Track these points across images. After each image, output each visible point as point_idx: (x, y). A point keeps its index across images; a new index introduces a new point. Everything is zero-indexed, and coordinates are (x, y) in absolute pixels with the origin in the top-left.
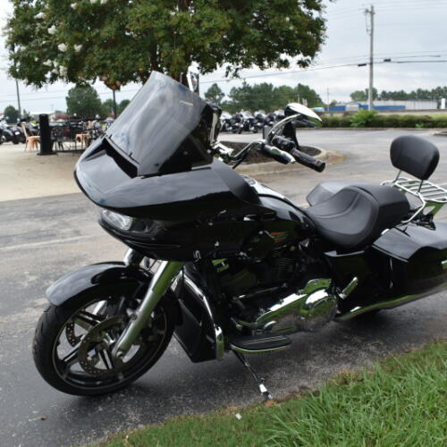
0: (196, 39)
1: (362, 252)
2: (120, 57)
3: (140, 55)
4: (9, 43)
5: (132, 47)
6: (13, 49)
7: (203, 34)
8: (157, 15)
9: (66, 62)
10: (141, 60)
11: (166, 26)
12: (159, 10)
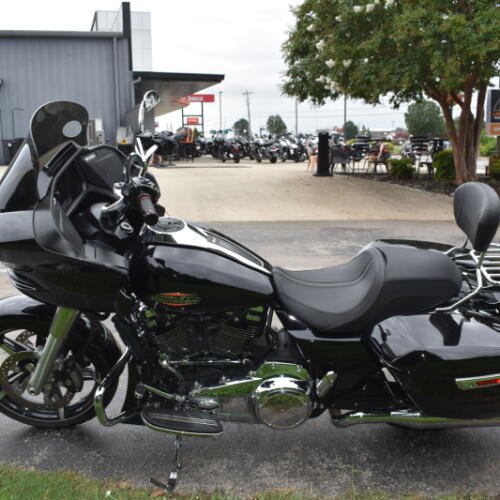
0: (471, 47)
1: (358, 339)
2: (385, 72)
3: (407, 68)
4: (288, 58)
5: (399, 60)
6: (292, 63)
7: (480, 41)
8: (426, 21)
9: (339, 76)
10: (406, 75)
11: (435, 33)
12: (429, 15)
